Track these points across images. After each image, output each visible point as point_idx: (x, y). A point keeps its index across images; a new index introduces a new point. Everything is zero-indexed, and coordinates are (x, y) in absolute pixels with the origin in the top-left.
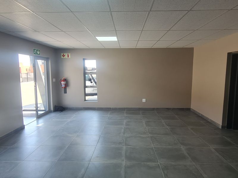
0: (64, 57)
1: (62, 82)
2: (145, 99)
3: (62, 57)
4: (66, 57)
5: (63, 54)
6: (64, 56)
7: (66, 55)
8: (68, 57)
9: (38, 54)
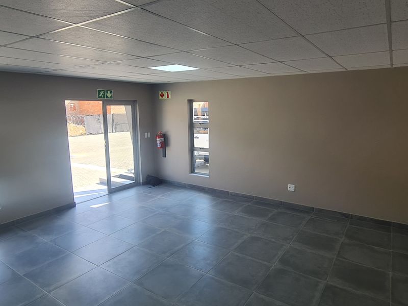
0: (164, 97)
1: (158, 139)
2: (294, 185)
3: (161, 97)
4: (165, 97)
5: (162, 93)
6: (162, 96)
7: (165, 93)
8: (168, 97)
9: (107, 97)
